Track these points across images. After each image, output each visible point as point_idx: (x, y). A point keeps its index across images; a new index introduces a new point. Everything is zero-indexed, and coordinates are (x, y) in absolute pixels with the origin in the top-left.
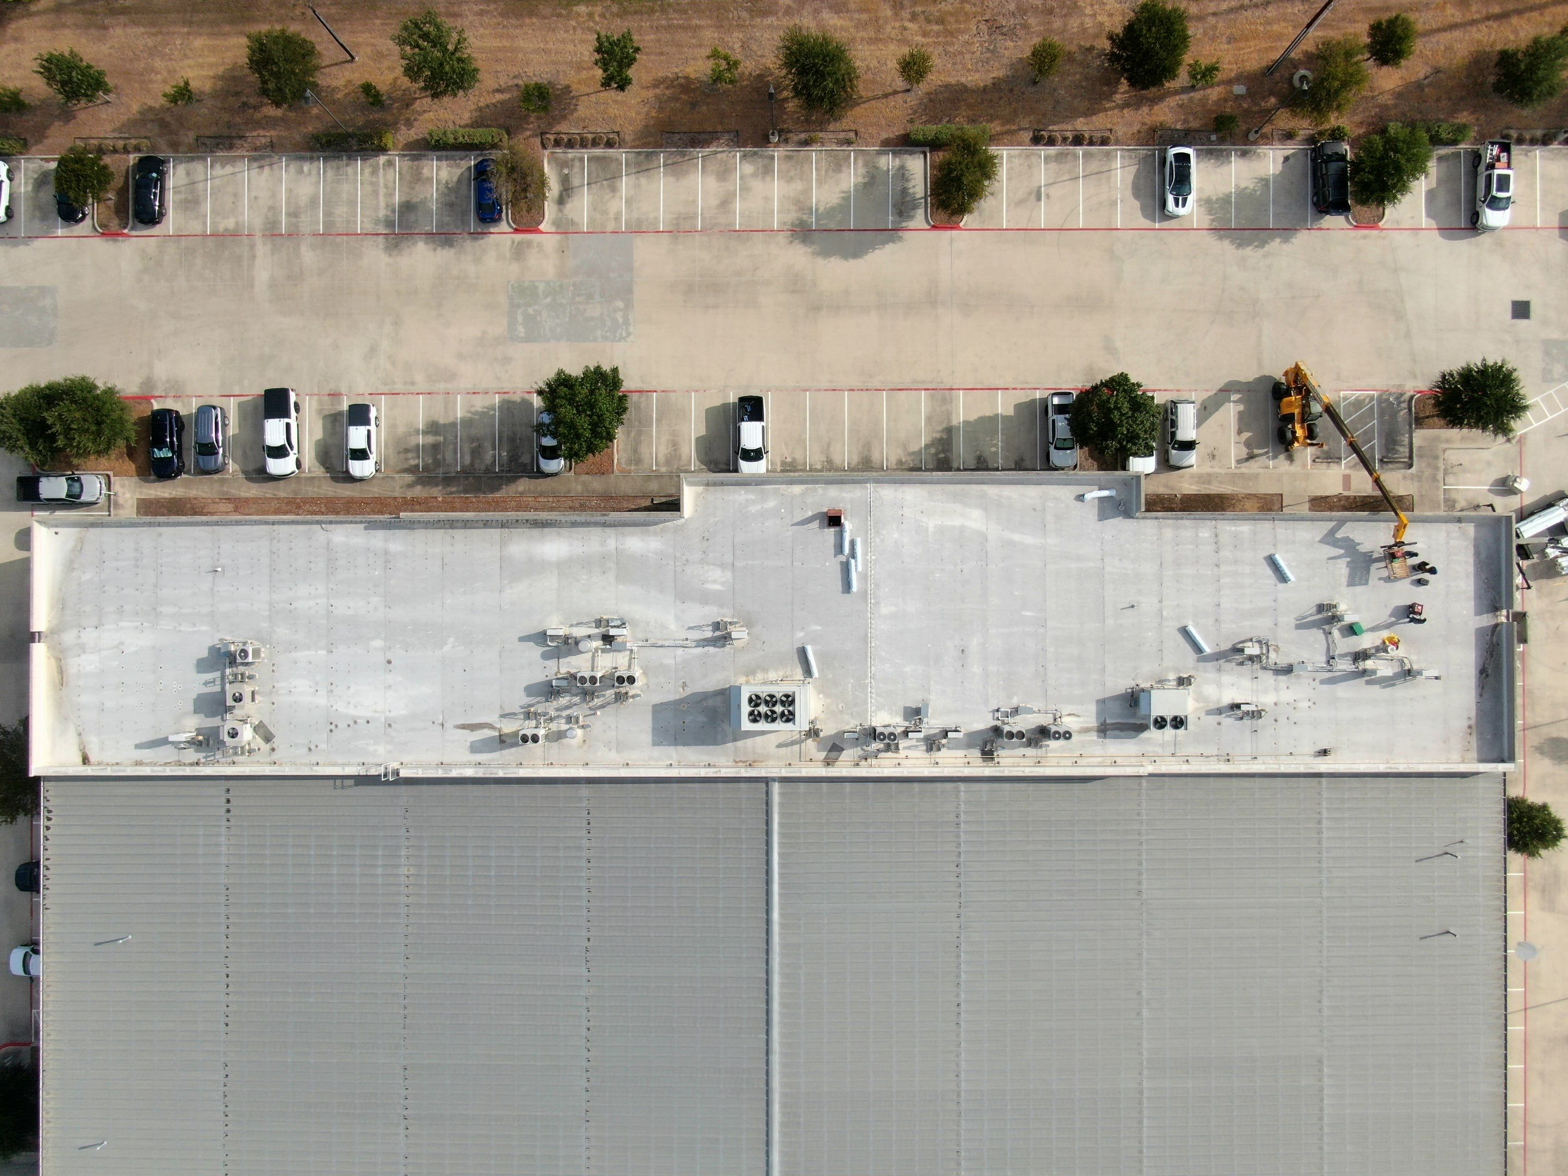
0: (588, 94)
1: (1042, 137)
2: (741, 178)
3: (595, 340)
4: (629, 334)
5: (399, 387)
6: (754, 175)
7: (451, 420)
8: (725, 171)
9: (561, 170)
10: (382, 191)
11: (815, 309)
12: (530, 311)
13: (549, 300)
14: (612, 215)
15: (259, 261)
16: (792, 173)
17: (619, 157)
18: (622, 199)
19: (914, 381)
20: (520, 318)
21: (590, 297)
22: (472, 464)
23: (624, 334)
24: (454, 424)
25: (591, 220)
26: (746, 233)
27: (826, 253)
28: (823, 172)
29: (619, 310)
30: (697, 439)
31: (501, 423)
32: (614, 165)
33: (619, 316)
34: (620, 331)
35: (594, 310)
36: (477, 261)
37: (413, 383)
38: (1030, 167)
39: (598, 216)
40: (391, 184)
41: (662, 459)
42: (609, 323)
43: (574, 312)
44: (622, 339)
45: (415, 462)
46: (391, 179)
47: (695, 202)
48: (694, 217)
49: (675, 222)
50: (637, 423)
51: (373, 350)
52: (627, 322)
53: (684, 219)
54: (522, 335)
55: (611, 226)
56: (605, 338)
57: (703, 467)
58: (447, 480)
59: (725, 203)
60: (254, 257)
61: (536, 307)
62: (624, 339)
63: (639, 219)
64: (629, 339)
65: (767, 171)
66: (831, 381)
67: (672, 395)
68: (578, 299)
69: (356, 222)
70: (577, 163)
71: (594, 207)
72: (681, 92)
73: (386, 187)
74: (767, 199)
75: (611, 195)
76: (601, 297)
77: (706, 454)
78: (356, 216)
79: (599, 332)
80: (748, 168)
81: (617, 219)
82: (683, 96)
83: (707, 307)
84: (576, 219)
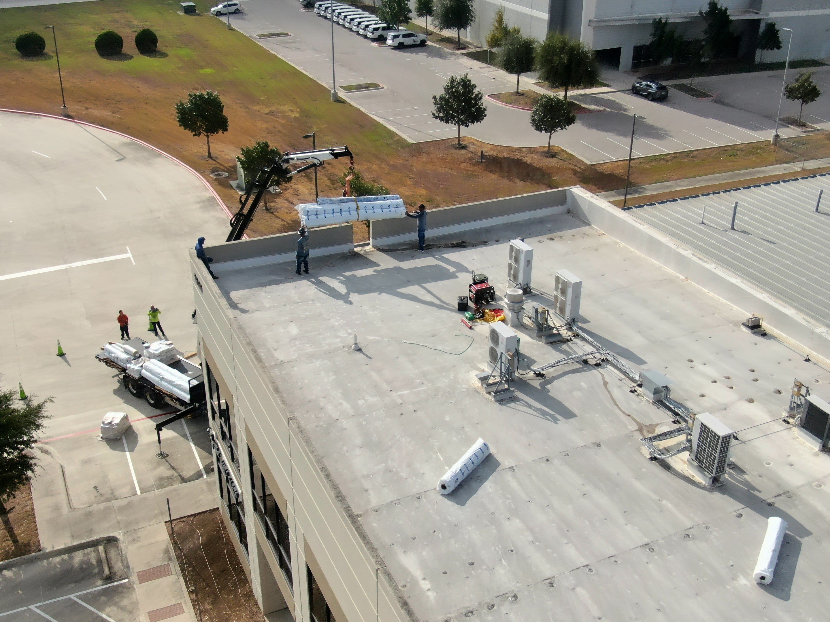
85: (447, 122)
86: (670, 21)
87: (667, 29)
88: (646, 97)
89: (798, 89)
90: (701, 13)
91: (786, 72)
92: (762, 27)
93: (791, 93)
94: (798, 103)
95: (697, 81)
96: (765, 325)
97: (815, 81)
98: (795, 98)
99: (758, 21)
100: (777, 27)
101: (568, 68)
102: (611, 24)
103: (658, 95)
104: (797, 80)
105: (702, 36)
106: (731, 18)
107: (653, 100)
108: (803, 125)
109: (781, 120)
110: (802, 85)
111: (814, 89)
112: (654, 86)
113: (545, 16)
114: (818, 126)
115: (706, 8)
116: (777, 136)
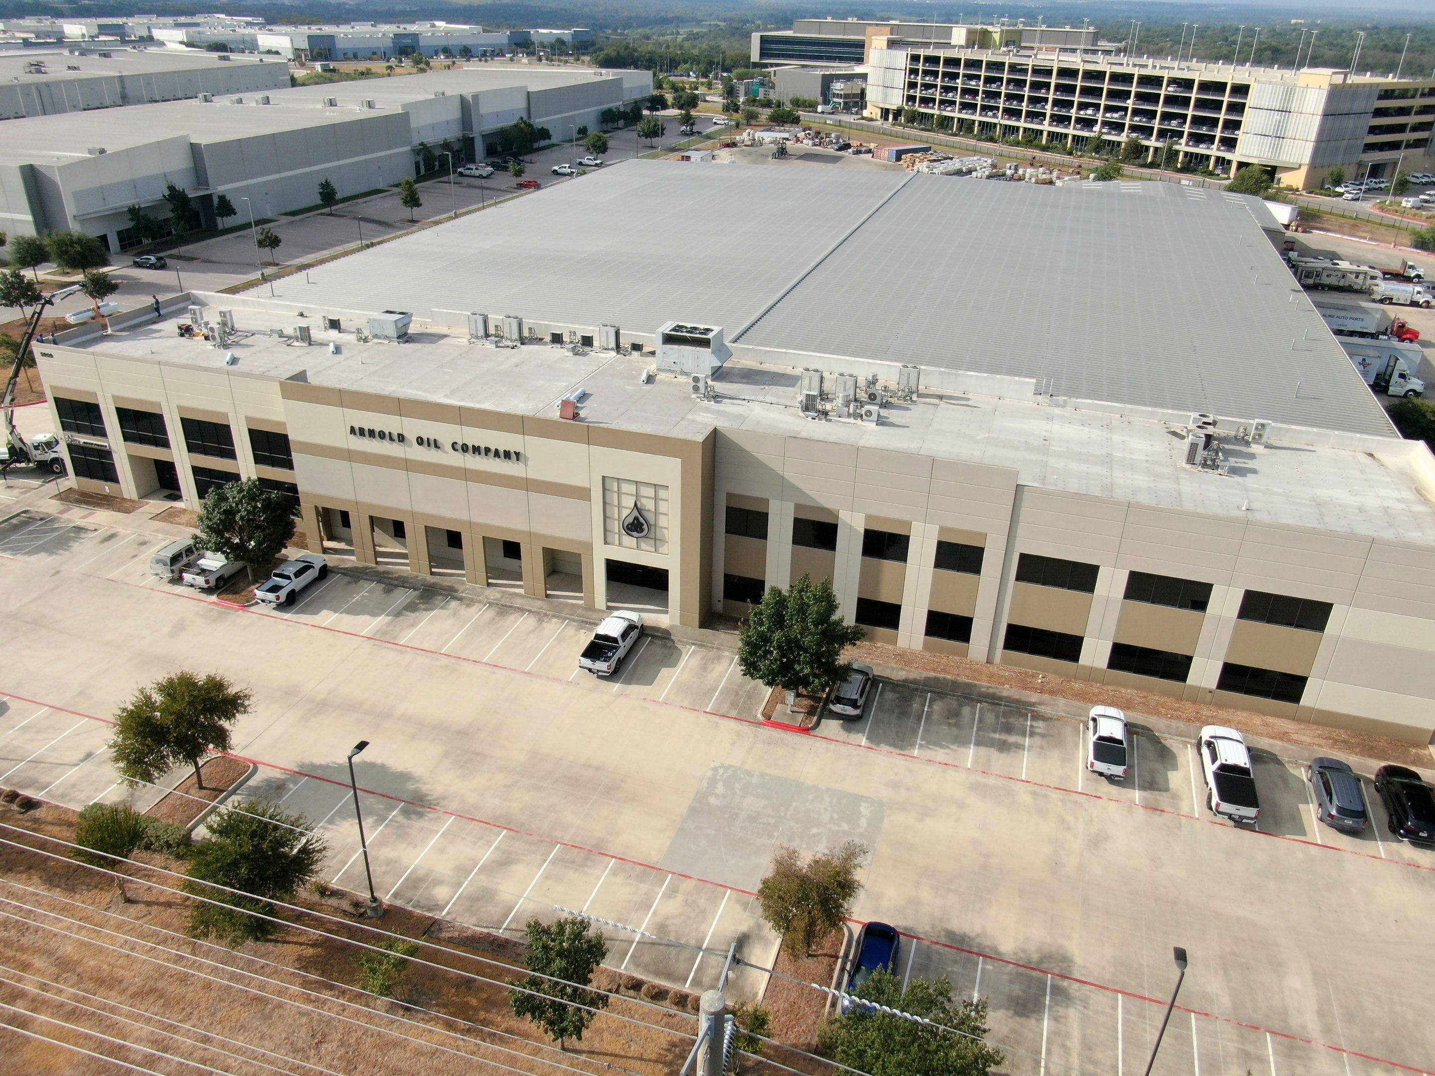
0: (641, 1059)
1: (22, 806)
2: (460, 884)
3: (762, 775)
4: (715, 769)
5: (1056, 796)
6: (438, 882)
7: (983, 750)
8: (477, 899)
9: (738, 978)
10: (1075, 1044)
11: (463, 733)
12: (845, 826)
13: (814, 831)
14: (680, 897)
15: (1311, 1006)
16: (384, 868)
17: (632, 967)
18: (654, 913)
19: (402, 652)
20: (863, 823)
21: (753, 818)
22: (961, 706)
23: (721, 771)
24: (978, 744)
25: (714, 900)
26: (495, 823)
27: (404, 777)
28: (340, 857)
29: (717, 796)
30: (674, 665)
31: (915, 731)
32: (646, 958)
33: (720, 789)
34: (725, 775)
35: (752, 804)
36: (914, 902)
37: (1034, 794)
38: (73, 786)
39: (702, 902)
40: (1055, 1049)
41: (725, 663)
42: (738, 786)
43: (783, 809)
44: (727, 768)
45: (1035, 724)
46: (1055, 1058)
47: (547, 877)
48: (554, 862)
49: (589, 863)
50: (741, 693)
51: (1096, 842)
52: (712, 782)
53: (573, 862)
54: (863, 804)
55: (687, 885)
56: (749, 773)
57: (679, 646)
58: (993, 700)
59: (504, 862)
60: (1320, 1013)
61: (835, 828)
62: (722, 766)
63: (641, 882)
64: (717, 764)
65: (415, 882)
66: (494, 673)
67: (686, 704)
68: (771, 821)
69: (1126, 1011)
70: (706, 980)
71: (703, 915)
72: (476, 1009)
73: (1066, 1050)
74: (441, 850)
75: (668, 922)
76: (737, 814)
77: (671, 655)
78: (1125, 1022)
79: (755, 780)
80: (441, 893)
81: (673, 891)
82: (474, 1002)
83: (598, 768)
84: (739, 908)
85: (12, 306)
86: (142, 206)
87: (141, 213)
88: (149, 268)
89: (265, 240)
90: (164, 196)
91: (254, 229)
92: (216, 200)
93: (261, 244)
94: (268, 249)
95: (183, 250)
96: (305, 314)
97: (276, 232)
98: (265, 246)
99: (210, 196)
100: (228, 198)
101: (82, 254)
102: (92, 216)
103: (159, 264)
104: (262, 234)
105: (171, 215)
106: (190, 196)
107: (156, 269)
108: (277, 265)
109: (262, 264)
110: (267, 237)
111: (276, 237)
112: (152, 258)
113: (30, 218)
114: (288, 263)
115: (167, 193)
116: (263, 274)
